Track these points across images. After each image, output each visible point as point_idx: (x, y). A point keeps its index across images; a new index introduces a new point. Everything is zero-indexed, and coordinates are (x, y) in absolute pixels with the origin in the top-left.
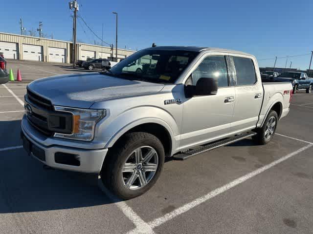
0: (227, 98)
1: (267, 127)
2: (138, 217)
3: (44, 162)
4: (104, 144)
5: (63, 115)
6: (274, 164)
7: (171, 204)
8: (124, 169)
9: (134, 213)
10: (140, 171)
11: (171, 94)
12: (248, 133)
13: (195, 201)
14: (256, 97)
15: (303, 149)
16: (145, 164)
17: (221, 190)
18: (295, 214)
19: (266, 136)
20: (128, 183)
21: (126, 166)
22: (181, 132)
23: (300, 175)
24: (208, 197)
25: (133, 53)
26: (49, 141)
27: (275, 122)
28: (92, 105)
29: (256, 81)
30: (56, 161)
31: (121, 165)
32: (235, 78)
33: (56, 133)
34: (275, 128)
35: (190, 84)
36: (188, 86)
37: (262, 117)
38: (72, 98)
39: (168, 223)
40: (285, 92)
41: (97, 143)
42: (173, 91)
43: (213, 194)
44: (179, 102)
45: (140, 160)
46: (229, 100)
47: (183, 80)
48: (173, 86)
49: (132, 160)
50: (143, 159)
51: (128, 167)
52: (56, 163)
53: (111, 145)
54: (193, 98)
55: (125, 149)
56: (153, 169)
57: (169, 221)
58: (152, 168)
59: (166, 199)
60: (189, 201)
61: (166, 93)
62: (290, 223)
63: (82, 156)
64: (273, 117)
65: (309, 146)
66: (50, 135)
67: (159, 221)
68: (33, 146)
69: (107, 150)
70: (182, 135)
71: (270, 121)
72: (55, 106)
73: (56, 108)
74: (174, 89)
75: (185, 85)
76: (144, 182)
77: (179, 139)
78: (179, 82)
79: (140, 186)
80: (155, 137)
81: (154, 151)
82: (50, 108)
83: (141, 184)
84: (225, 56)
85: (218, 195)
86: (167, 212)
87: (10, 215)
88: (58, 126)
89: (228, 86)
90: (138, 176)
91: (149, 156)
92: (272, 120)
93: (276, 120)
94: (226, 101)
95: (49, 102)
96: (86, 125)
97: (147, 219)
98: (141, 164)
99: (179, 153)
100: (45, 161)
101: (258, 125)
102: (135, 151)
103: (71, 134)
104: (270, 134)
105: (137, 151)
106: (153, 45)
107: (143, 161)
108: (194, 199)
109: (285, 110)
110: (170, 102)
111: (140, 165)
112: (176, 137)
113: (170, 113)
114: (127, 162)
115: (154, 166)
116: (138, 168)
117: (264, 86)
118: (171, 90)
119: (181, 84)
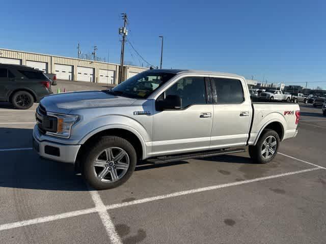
0: (204, 114)
1: (264, 146)
5: (52, 119)
6: (257, 179)
7: (134, 197)
8: (96, 164)
10: (113, 169)
11: (142, 107)
13: (155, 197)
14: (242, 115)
15: (305, 171)
16: (116, 162)
18: (241, 218)
19: (264, 155)
20: (99, 176)
22: (153, 139)
25: (137, 74)
26: (43, 137)
27: (276, 142)
29: (244, 100)
30: (46, 152)
31: (92, 160)
33: (47, 132)
34: (276, 148)
35: (161, 99)
36: (160, 101)
37: (254, 135)
38: (59, 107)
39: (122, 208)
41: (73, 140)
42: (143, 105)
43: (176, 194)
44: (149, 114)
45: (112, 159)
46: (206, 116)
47: (156, 96)
48: (145, 101)
49: (103, 157)
50: (113, 158)
51: (102, 164)
52: (45, 154)
53: (83, 142)
54: (164, 112)
55: (96, 147)
56: (125, 167)
57: (124, 207)
59: (132, 193)
63: (61, 149)
64: (271, 137)
66: (44, 133)
67: (115, 206)
69: (80, 146)
70: (154, 142)
71: (267, 140)
72: (48, 112)
73: (48, 114)
74: (144, 103)
75: (156, 101)
76: (115, 178)
77: (151, 145)
78: (150, 98)
79: (111, 180)
80: (127, 141)
81: (124, 153)
82: (45, 113)
83: (113, 179)
84: (204, 77)
86: (127, 201)
87: (11, 189)
88: (49, 127)
89: (206, 103)
90: (110, 171)
91: (120, 156)
92: (270, 140)
94: (202, 116)
95: (45, 110)
98: (113, 162)
100: (39, 152)
101: (250, 143)
102: (105, 150)
103: (56, 132)
104: (270, 154)
105: (108, 151)
106: (151, 68)
109: (290, 130)
110: (139, 113)
112: (146, 143)
114: (99, 158)
115: (125, 165)
116: (110, 165)
117: (254, 105)
118: (142, 104)
119: (153, 100)
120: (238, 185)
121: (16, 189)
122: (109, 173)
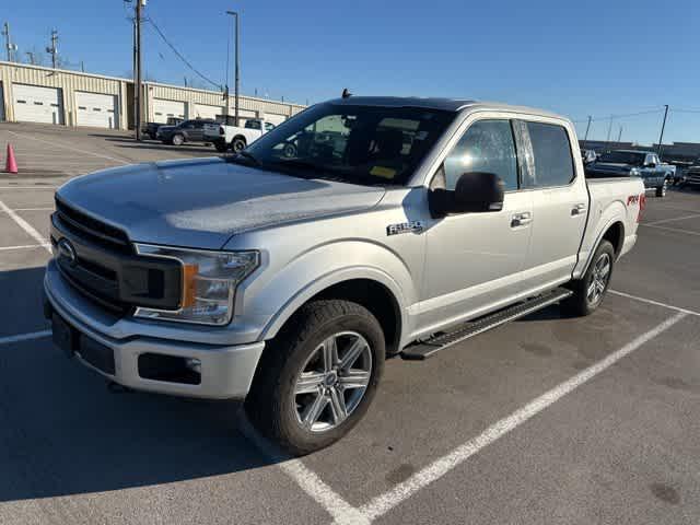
0: (518, 216)
1: (593, 277)
2: (334, 494)
3: (111, 376)
4: (255, 332)
5: (159, 266)
6: (611, 359)
8: (300, 387)
9: (324, 485)
10: (333, 389)
11: (402, 210)
12: (554, 291)
13: (457, 453)
14: (575, 212)
15: (669, 323)
16: (342, 372)
17: (509, 423)
19: (591, 297)
20: (307, 418)
21: (302, 380)
22: (422, 296)
23: (671, 383)
24: (483, 440)
26: (123, 328)
27: (608, 266)
28: (227, 241)
29: (575, 175)
30: (143, 373)
31: (292, 380)
32: (531, 171)
33: (139, 309)
34: (607, 279)
35: (439, 185)
36: (437, 190)
37: (584, 256)
38: (179, 225)
40: (630, 199)
42: (405, 204)
45: (333, 365)
46: (522, 221)
47: (426, 178)
48: (405, 192)
49: (316, 366)
50: (339, 361)
51: (307, 382)
52: (141, 379)
53: (271, 335)
54: (447, 218)
55: (301, 340)
56: (361, 382)
57: (406, 501)
58: (358, 380)
59: (390, 449)
60: (443, 452)
61: (389, 208)
62: (666, 493)
63: (204, 361)
64: (605, 255)
65: (679, 316)
66: (124, 311)
67: (384, 503)
68: (82, 339)
69: (263, 344)
70: (422, 304)
71: (598, 265)
72: (137, 245)
73: (139, 250)
75: (429, 190)
76: (341, 414)
77: (416, 313)
78: (416, 182)
79: (333, 422)
80: (365, 311)
81: (362, 342)
82: (125, 248)
83: (336, 418)
84: (511, 121)
85: (503, 435)
86: (399, 482)
88: (146, 291)
89: (519, 188)
90: (329, 400)
91: (353, 355)
92: (602, 263)
93: (610, 261)
94: (515, 223)
95: (122, 235)
96: (212, 288)
97: (357, 499)
98: (334, 372)
99: (415, 343)
100: (113, 373)
101: (576, 274)
102: (322, 345)
103: (177, 309)
104: (598, 291)
105: (328, 343)
106: (345, 95)
107: (339, 365)
108: (454, 446)
109: (629, 239)
111: (333, 375)
112: (411, 309)
113: (397, 255)
114: (306, 371)
115: (362, 375)
116: (328, 382)
117: (591, 187)
118: (400, 202)
119: (422, 187)
120: (590, 381)
121: (47, 501)
122: (329, 404)
